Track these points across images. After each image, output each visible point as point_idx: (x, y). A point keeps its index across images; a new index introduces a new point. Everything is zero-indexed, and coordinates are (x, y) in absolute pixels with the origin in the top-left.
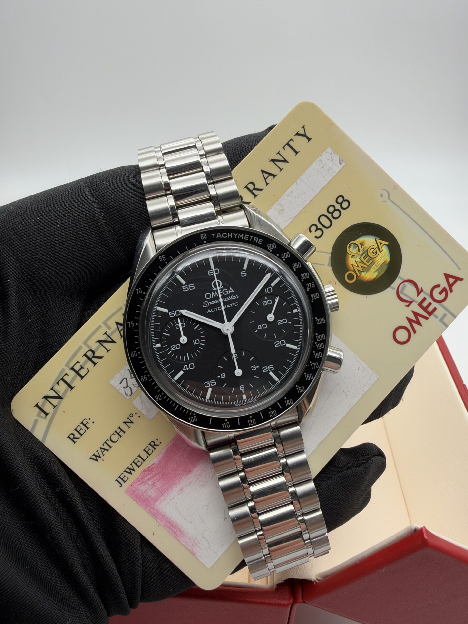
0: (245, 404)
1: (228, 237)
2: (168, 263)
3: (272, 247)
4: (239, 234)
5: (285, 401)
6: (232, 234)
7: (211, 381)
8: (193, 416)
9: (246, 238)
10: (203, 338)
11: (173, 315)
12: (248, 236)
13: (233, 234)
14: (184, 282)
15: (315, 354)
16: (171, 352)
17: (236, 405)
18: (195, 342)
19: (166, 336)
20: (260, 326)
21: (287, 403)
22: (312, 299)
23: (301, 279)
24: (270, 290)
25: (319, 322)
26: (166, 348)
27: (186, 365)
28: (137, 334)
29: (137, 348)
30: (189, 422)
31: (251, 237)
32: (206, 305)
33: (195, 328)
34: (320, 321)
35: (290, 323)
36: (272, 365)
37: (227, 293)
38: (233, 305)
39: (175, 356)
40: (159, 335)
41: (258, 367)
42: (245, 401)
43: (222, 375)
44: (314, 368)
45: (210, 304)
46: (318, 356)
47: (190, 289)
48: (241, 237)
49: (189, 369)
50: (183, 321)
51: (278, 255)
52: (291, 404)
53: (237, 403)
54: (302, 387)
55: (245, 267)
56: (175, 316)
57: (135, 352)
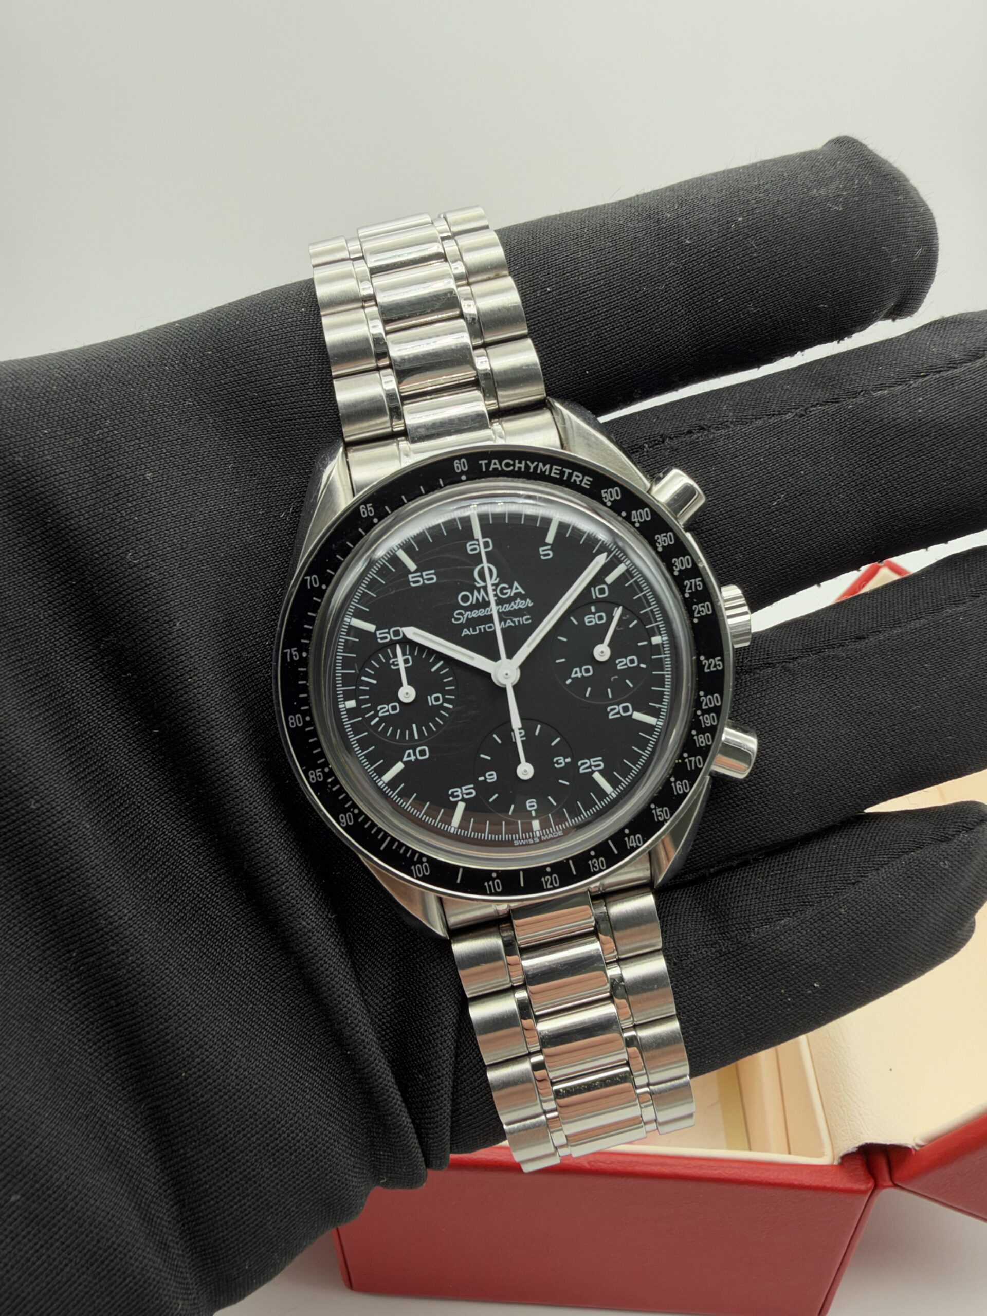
0: (537, 840)
1: (516, 469)
2: (379, 521)
3: (612, 497)
5: (626, 839)
6: (523, 462)
7: (463, 788)
8: (421, 863)
9: (555, 473)
10: (449, 692)
11: (386, 638)
12: (560, 468)
13: (526, 464)
14: (412, 566)
15: (695, 738)
16: (377, 719)
17: (516, 843)
19: (368, 684)
20: (578, 669)
21: (631, 842)
22: (696, 615)
23: (674, 571)
24: (602, 591)
25: (709, 668)
26: (368, 710)
27: (411, 751)
28: (305, 676)
29: (303, 708)
30: (412, 876)
31: (567, 471)
32: (459, 619)
33: (433, 670)
34: (710, 665)
35: (643, 666)
36: (600, 758)
37: (506, 593)
39: (386, 729)
40: (354, 680)
41: (568, 760)
42: (538, 835)
43: (490, 775)
44: (693, 768)
45: (470, 617)
46: (702, 742)
47: (426, 581)
48: (544, 470)
49: (417, 759)
50: (408, 653)
51: (624, 514)
52: (639, 845)
53: (519, 839)
54: (665, 808)
55: (550, 538)
56: (391, 639)
57: (299, 718)
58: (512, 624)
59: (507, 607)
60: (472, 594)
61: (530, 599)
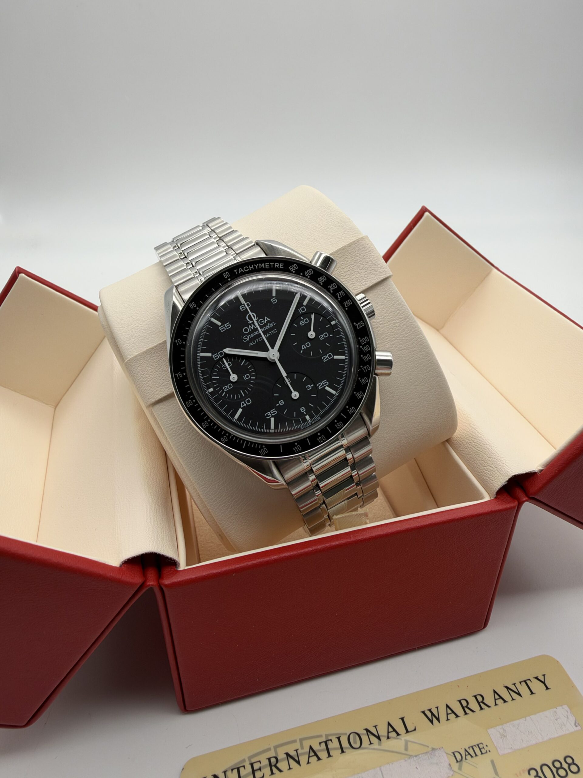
0: (310, 424)
1: (250, 269)
2: (199, 308)
3: (294, 268)
4: (260, 264)
5: (348, 410)
6: (252, 266)
7: (271, 411)
8: (263, 448)
9: (267, 266)
10: (252, 372)
11: (217, 357)
12: (269, 263)
13: (254, 266)
14: (219, 323)
15: (363, 358)
16: (224, 393)
17: (302, 428)
18: (245, 378)
19: (216, 379)
20: (304, 345)
21: (351, 411)
22: (346, 307)
23: (330, 291)
24: (303, 309)
25: (359, 327)
26: (219, 390)
27: (243, 402)
28: (188, 383)
29: (190, 397)
30: (261, 456)
31: (272, 264)
32: (247, 339)
33: (242, 364)
34: (359, 325)
35: (331, 335)
36: (326, 380)
37: (263, 323)
38: (272, 333)
39: (229, 396)
40: (209, 379)
41: (312, 385)
42: (310, 422)
43: (280, 402)
44: (367, 371)
45: (250, 337)
46: (367, 359)
47: (227, 328)
48: (262, 266)
49: (247, 405)
50: (229, 361)
51: (301, 274)
52: (355, 411)
53: (303, 426)
54: (360, 392)
55: (274, 294)
56: (220, 357)
57: (190, 402)
58: (269, 335)
59: (265, 328)
60: (249, 327)
61: (274, 322)
